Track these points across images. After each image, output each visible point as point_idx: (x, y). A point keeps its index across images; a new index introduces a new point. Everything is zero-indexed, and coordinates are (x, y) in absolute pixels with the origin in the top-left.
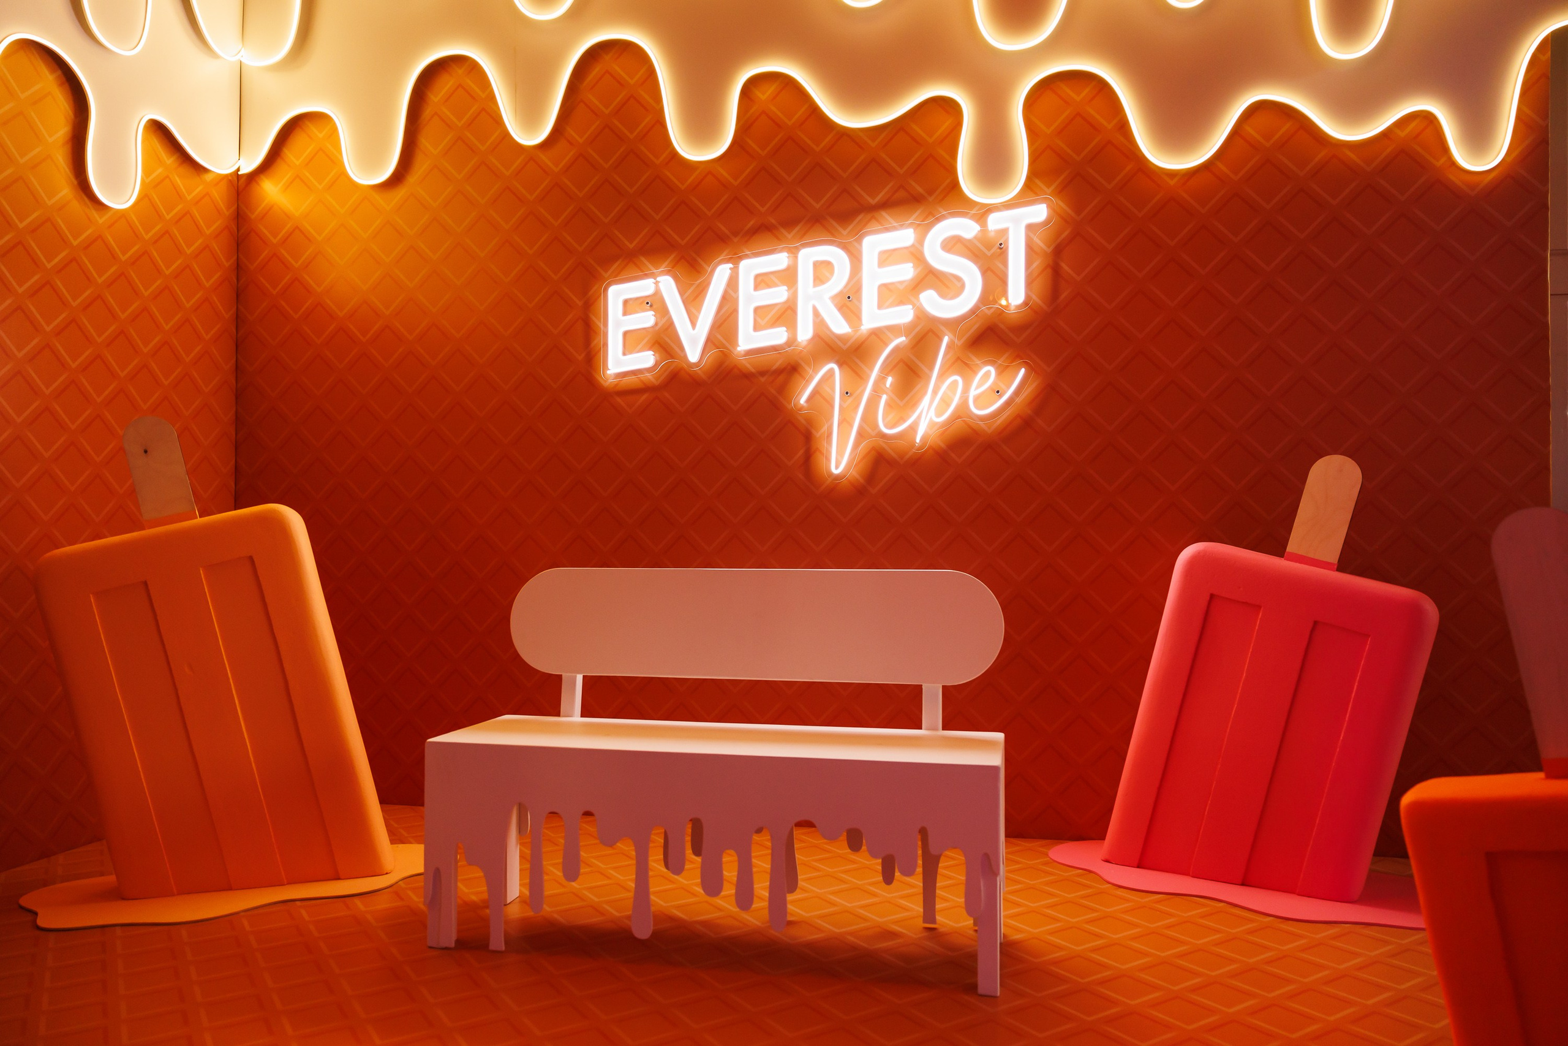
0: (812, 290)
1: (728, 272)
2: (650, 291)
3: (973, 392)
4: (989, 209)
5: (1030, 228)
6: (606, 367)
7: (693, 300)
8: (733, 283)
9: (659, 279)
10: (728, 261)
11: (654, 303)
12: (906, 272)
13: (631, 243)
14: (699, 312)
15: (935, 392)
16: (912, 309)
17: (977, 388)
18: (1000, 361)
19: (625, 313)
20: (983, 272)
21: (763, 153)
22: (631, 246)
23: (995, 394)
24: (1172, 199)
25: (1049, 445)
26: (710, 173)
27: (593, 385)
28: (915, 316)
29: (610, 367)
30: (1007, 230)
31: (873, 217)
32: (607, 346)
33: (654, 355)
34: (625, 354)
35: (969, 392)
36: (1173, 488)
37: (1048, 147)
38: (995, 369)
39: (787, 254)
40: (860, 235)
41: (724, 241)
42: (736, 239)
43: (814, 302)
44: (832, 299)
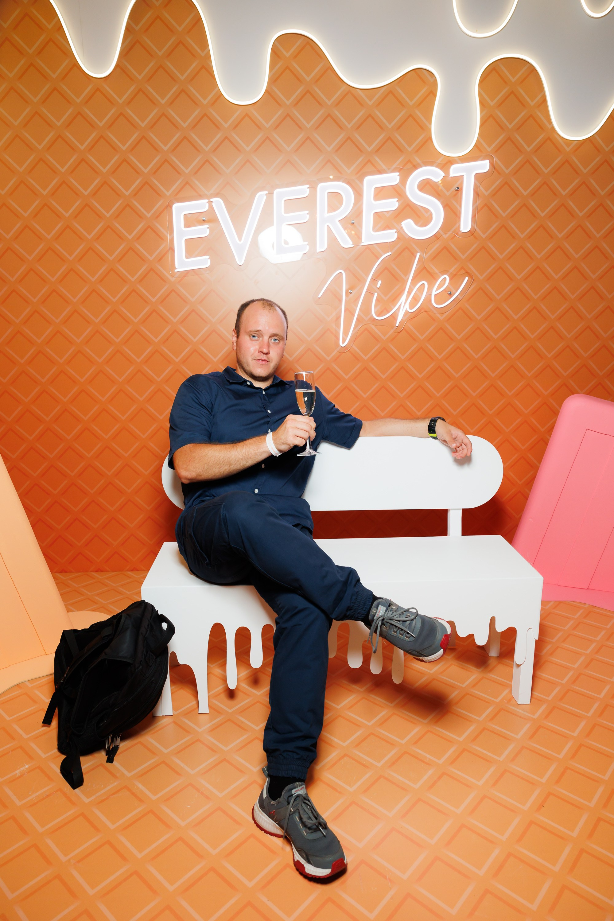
0: (327, 215)
1: (265, 197)
2: (206, 208)
3: (434, 292)
4: (450, 161)
5: (478, 177)
6: (174, 267)
7: (239, 218)
8: (269, 205)
9: (211, 200)
10: (262, 189)
11: (209, 218)
12: (392, 204)
13: (187, 168)
14: (244, 228)
15: (409, 293)
16: (396, 232)
17: (436, 291)
18: (451, 271)
19: (187, 225)
20: (444, 207)
21: (288, 103)
22: (187, 171)
23: (448, 294)
24: (567, 161)
25: (478, 328)
26: (247, 115)
27: (163, 280)
28: (398, 237)
29: (176, 267)
30: (464, 175)
31: (369, 161)
32: (172, 249)
33: (209, 258)
34: (187, 258)
35: (431, 292)
36: (549, 356)
37: (491, 116)
38: (448, 276)
39: (308, 186)
40: (361, 174)
41: (259, 172)
42: (268, 171)
43: (328, 223)
44: (341, 221)
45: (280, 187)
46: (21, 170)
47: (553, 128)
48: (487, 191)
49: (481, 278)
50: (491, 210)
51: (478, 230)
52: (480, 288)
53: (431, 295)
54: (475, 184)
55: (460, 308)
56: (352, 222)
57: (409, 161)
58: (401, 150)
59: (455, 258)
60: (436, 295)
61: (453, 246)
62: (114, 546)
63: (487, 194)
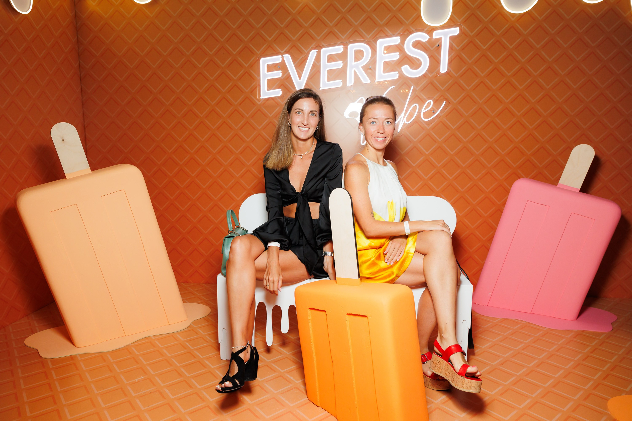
0: (354, 63)
1: (316, 54)
2: (280, 61)
3: (423, 111)
4: (434, 29)
5: (452, 38)
6: (259, 95)
7: (300, 66)
8: (318, 58)
9: (284, 56)
10: (315, 48)
11: (282, 66)
12: (396, 56)
13: (270, 37)
14: (302, 72)
15: (406, 111)
16: (398, 73)
17: (425, 110)
18: (435, 97)
19: (268, 71)
20: (430, 58)
22: (270, 39)
23: (432, 112)
24: (512, 27)
25: (453, 134)
26: (307, 5)
27: (254, 104)
28: (399, 76)
29: (261, 95)
30: (441, 38)
31: (381, 30)
32: (260, 86)
33: (281, 90)
34: (268, 90)
35: (421, 111)
36: (503, 153)
37: (460, 1)
38: (433, 101)
39: (342, 46)
40: (375, 38)
41: (313, 38)
42: (318, 38)
43: (354, 69)
44: (362, 67)
45: (325, 47)
46: (176, 41)
47: (502, 7)
48: (458, 47)
49: (455, 102)
50: (461, 59)
51: (452, 71)
52: (455, 109)
53: (421, 112)
54: (450, 43)
55: (441, 122)
56: (370, 68)
57: (407, 30)
58: (401, 23)
59: (437, 89)
60: (424, 113)
61: (436, 82)
62: (217, 268)
63: (458, 48)
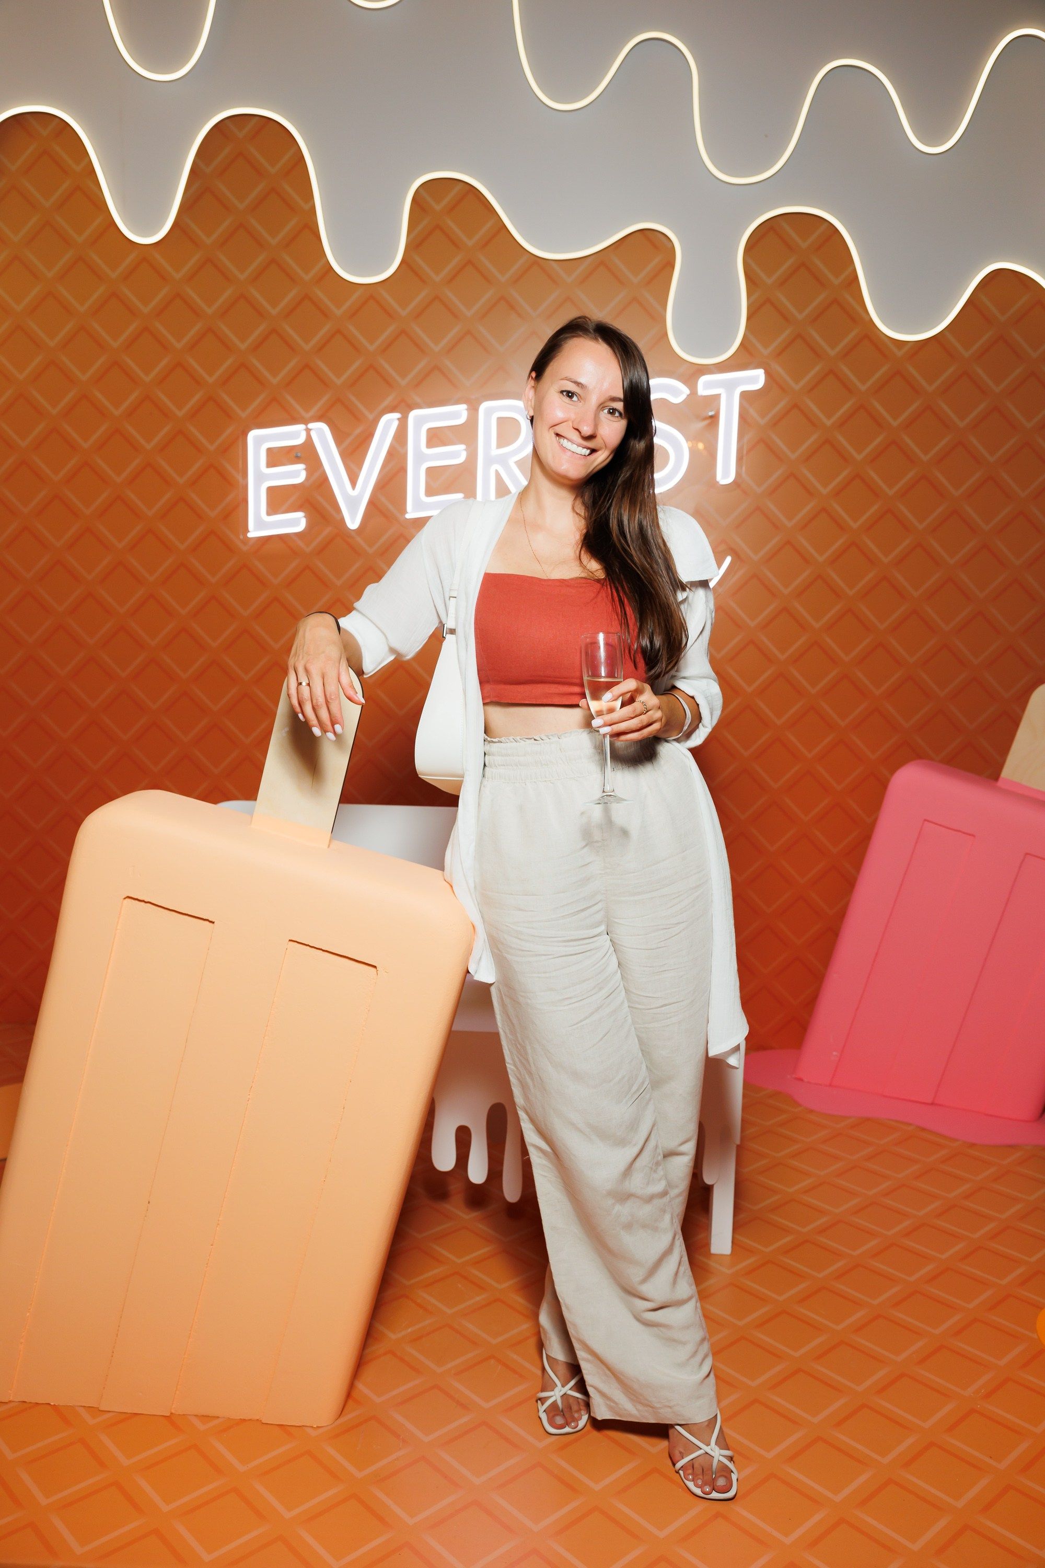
0: (495, 452)
1: (395, 424)
2: (301, 440)
4: (700, 371)
5: (746, 397)
6: (247, 531)
7: (354, 452)
8: (401, 436)
9: (311, 426)
10: (392, 410)
11: (305, 454)
13: (275, 376)
14: (361, 468)
19: (270, 464)
20: (691, 445)
21: (437, 279)
22: (275, 381)
24: (899, 372)
25: (751, 642)
26: (372, 297)
27: (230, 548)
29: (251, 529)
30: (720, 394)
32: (247, 503)
34: (269, 514)
36: (878, 692)
37: (768, 301)
39: (465, 406)
41: (389, 383)
42: (403, 383)
43: (496, 467)
44: (518, 463)
45: (419, 407)
46: (21, 377)
47: (873, 323)
48: (763, 417)
49: (756, 558)
50: (771, 449)
51: (748, 480)
52: (755, 575)
54: (741, 409)
61: (707, 505)
63: (763, 422)
